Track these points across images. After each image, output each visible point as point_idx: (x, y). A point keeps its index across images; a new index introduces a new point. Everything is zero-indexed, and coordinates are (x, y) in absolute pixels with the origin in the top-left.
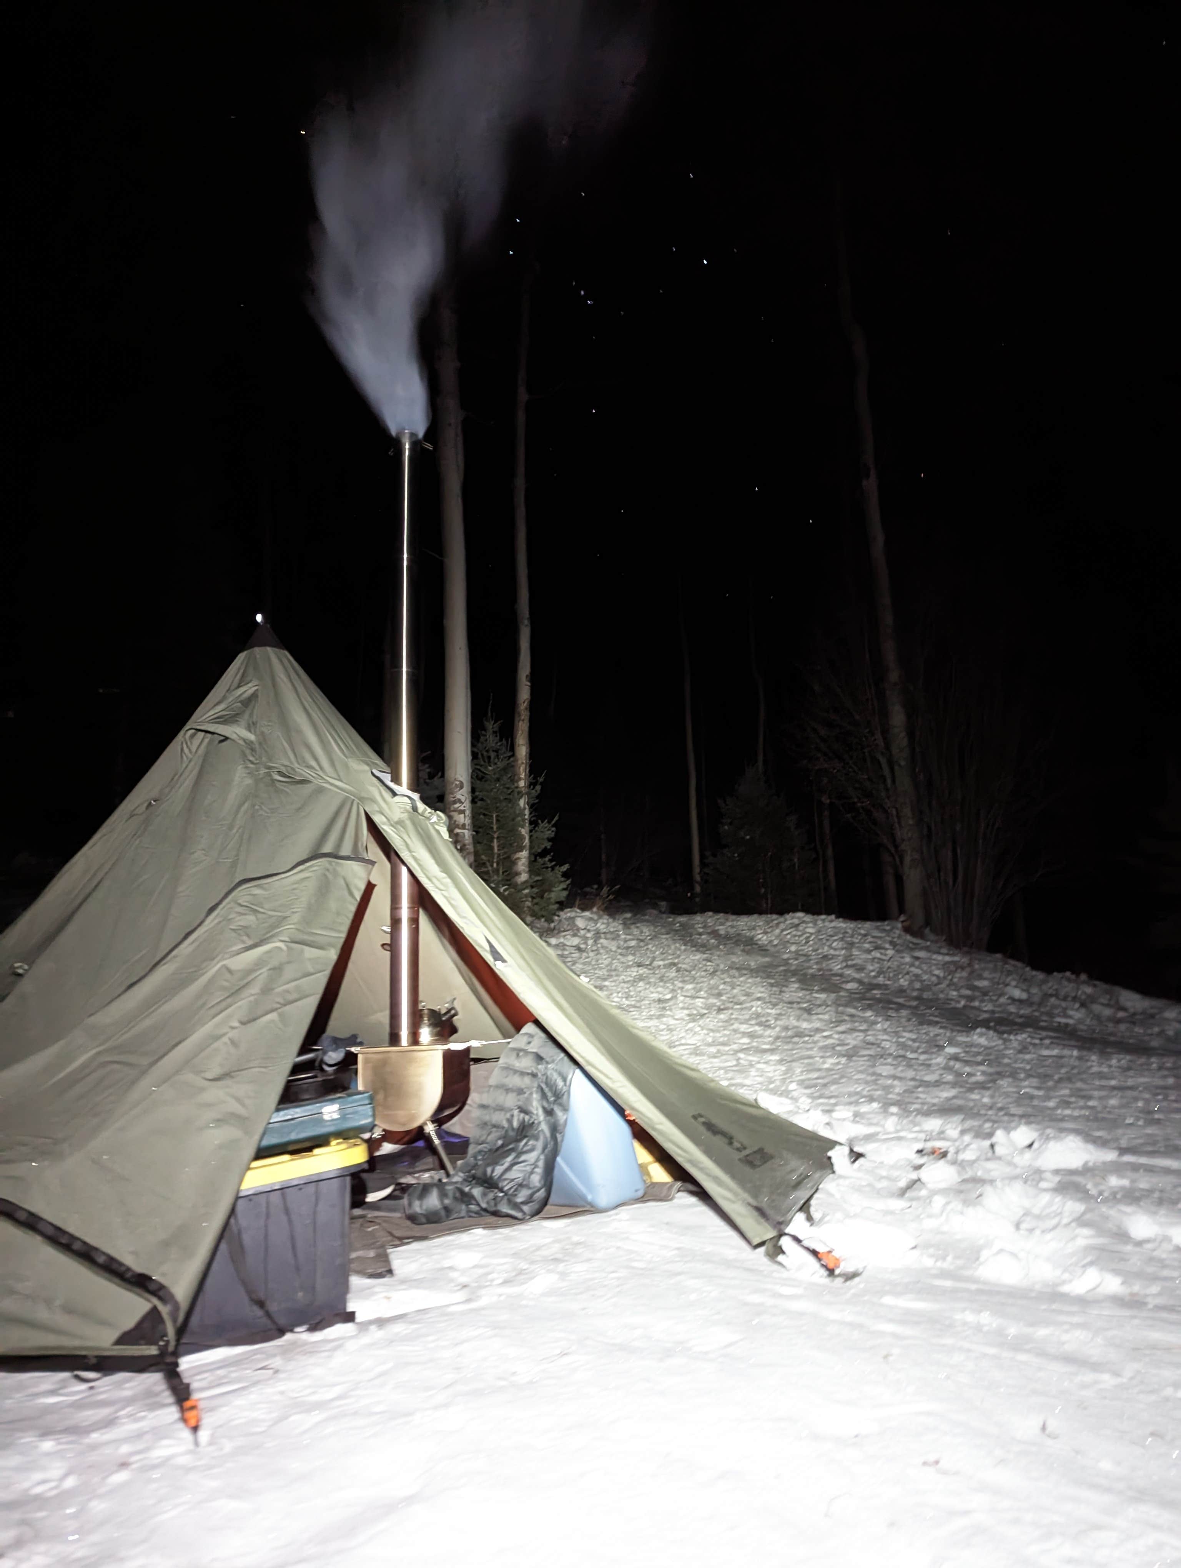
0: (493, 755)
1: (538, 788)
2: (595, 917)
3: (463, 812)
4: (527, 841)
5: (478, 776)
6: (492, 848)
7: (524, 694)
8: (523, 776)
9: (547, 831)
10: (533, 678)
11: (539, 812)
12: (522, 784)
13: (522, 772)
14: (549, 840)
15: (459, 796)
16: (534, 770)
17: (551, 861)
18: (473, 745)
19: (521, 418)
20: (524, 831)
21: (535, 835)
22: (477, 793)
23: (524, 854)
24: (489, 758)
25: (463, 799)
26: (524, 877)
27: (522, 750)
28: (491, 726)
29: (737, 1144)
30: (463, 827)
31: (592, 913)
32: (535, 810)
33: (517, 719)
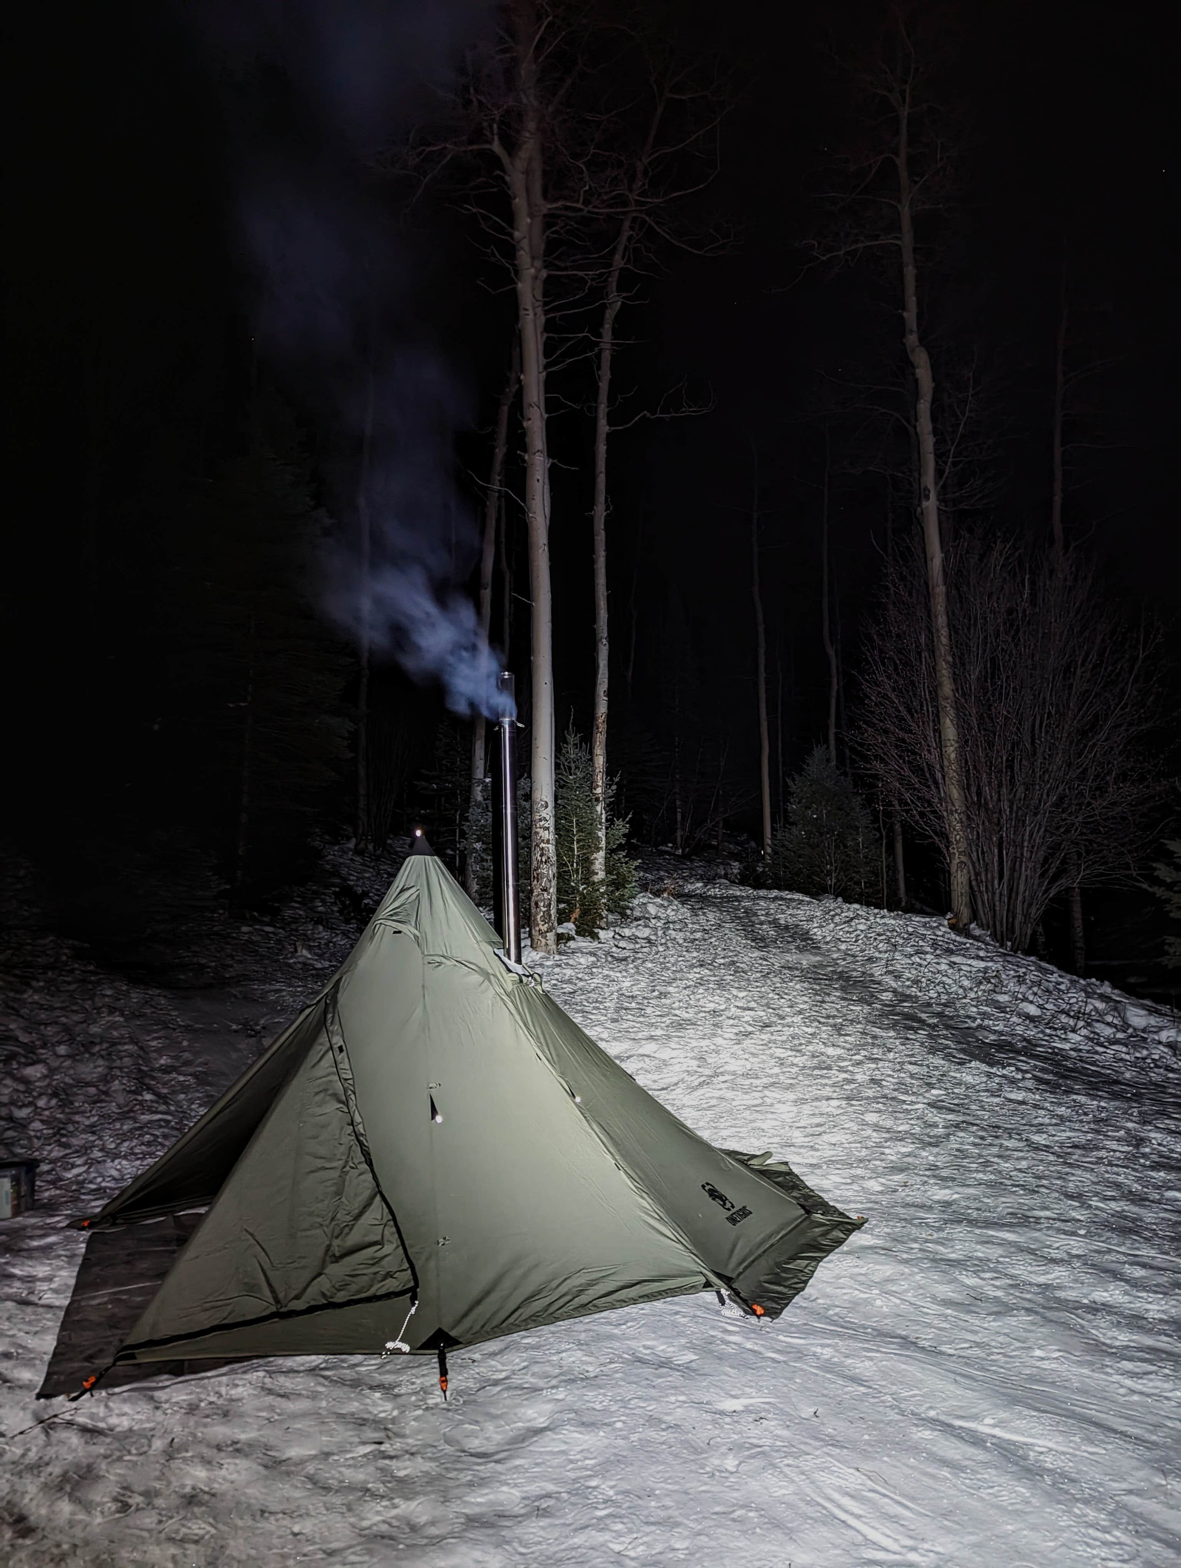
0: (573, 765)
1: (614, 787)
2: (666, 904)
3: (548, 829)
4: (603, 844)
5: (560, 784)
6: (572, 850)
7: (602, 708)
8: (600, 783)
9: (622, 827)
10: (610, 693)
11: (615, 810)
12: (599, 790)
13: (600, 779)
14: (624, 835)
15: (544, 815)
16: (610, 772)
17: (625, 857)
18: (556, 757)
19: (602, 448)
20: (601, 834)
21: (611, 832)
22: (559, 802)
23: (602, 854)
24: (570, 768)
25: (548, 818)
26: (601, 875)
27: (600, 761)
28: (572, 739)
29: (728, 1205)
30: (548, 842)
31: (663, 899)
32: (611, 810)
33: (595, 731)
